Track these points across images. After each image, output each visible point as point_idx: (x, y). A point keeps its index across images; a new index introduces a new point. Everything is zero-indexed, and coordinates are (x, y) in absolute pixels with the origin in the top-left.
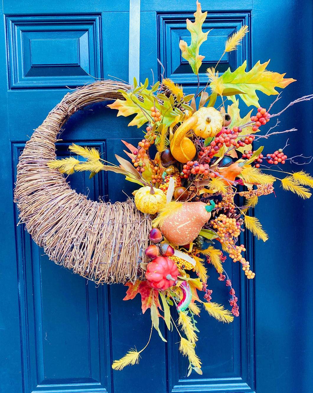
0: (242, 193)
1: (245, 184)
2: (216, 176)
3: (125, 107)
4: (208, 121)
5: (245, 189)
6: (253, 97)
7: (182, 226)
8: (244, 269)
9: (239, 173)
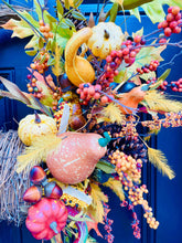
0: (145, 123)
1: (149, 112)
2: (109, 100)
3: (20, 28)
4: (107, 37)
5: (149, 117)
6: (159, 12)
7: (69, 164)
8: (145, 216)
9: (142, 99)
